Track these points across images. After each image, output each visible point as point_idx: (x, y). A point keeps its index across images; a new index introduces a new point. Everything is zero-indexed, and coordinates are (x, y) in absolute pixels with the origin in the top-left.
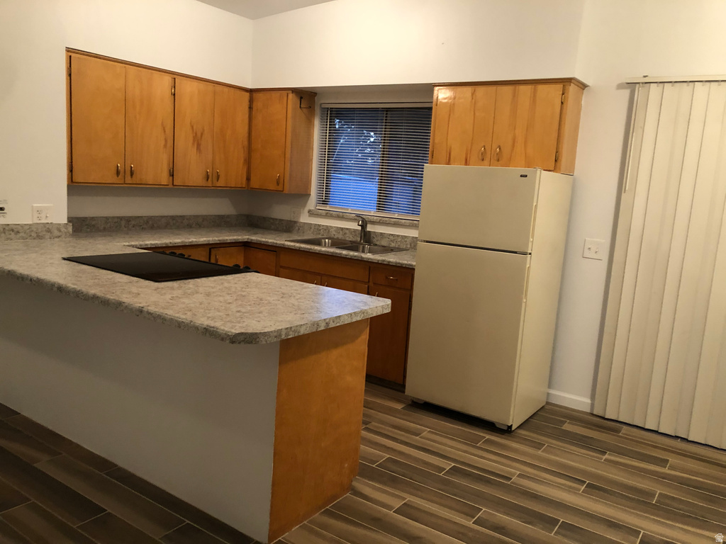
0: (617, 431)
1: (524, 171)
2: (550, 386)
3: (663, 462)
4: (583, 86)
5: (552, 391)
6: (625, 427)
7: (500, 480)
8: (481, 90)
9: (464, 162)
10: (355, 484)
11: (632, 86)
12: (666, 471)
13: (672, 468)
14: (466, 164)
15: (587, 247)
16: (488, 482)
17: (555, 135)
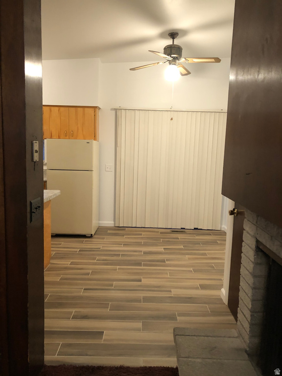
0: (125, 230)
1: (88, 141)
2: (99, 220)
3: (141, 234)
4: (100, 108)
5: (100, 222)
6: (126, 228)
7: (98, 249)
8: (62, 108)
9: (58, 137)
10: (51, 262)
11: (116, 110)
12: (142, 236)
13: (144, 235)
14: (59, 138)
15: (107, 167)
16: (94, 251)
17: (93, 127)
